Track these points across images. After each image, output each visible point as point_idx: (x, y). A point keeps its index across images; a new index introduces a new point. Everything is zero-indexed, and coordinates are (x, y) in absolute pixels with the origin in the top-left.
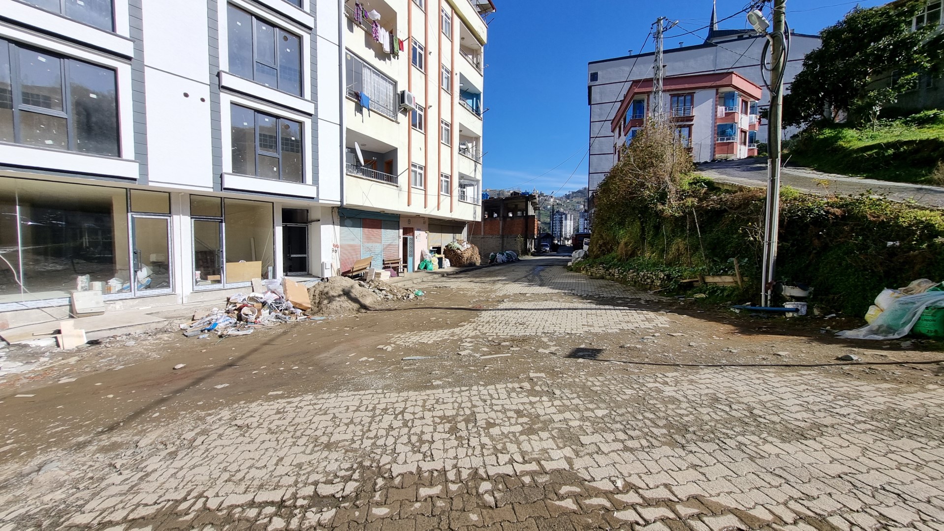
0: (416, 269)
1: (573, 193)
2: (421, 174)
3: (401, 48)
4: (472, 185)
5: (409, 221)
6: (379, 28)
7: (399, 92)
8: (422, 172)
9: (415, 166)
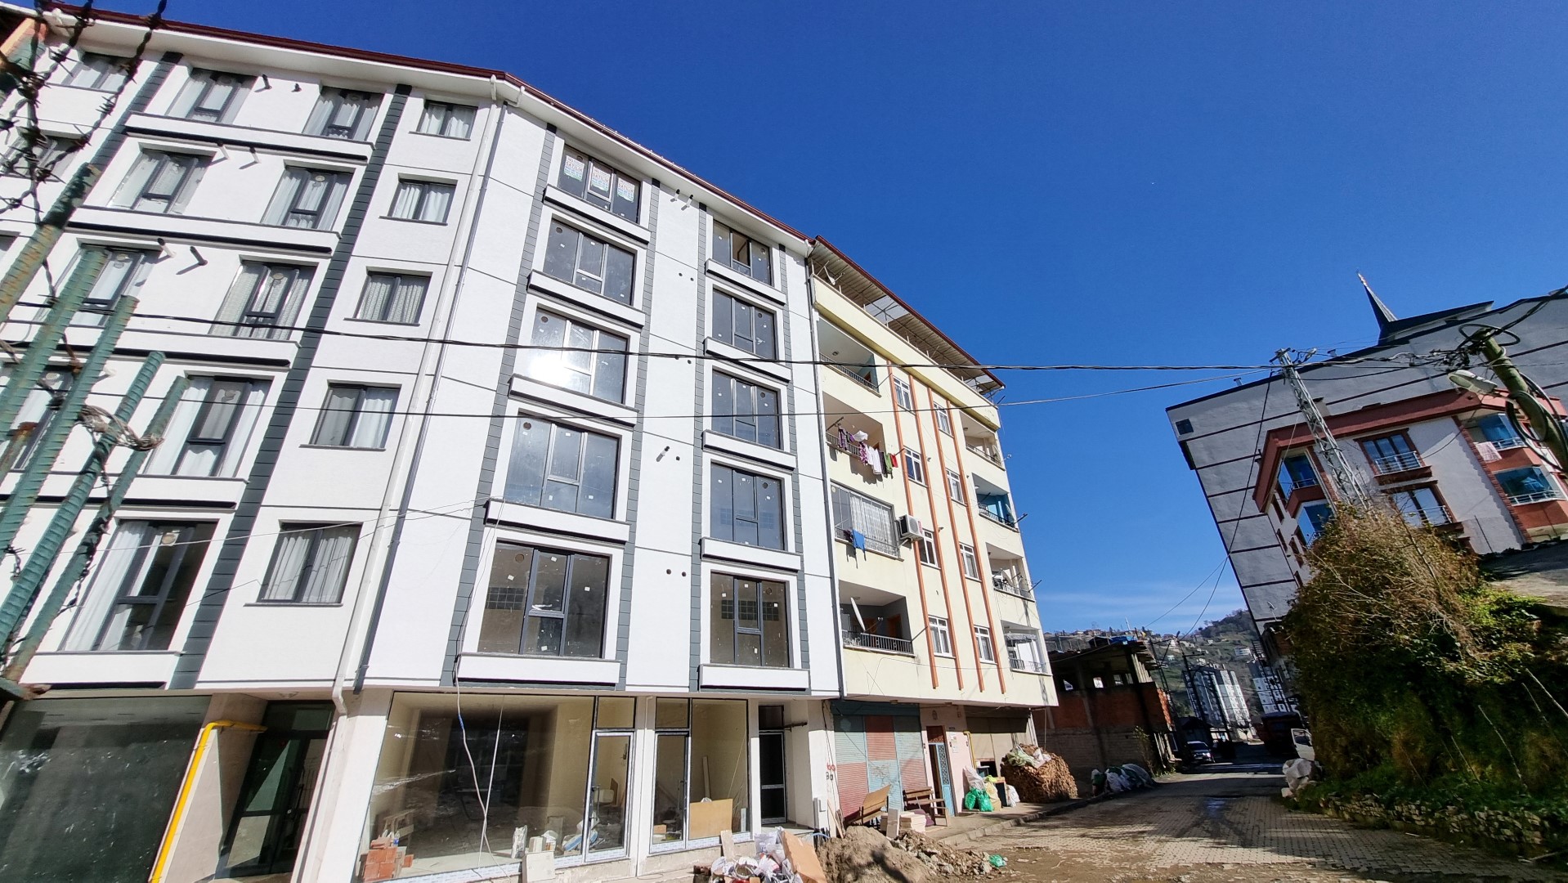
0: (960, 810)
1: (1216, 624)
2: (943, 632)
3: (894, 464)
4: (1029, 641)
5: (935, 714)
6: (866, 448)
7: (898, 519)
8: (945, 628)
9: (934, 621)
